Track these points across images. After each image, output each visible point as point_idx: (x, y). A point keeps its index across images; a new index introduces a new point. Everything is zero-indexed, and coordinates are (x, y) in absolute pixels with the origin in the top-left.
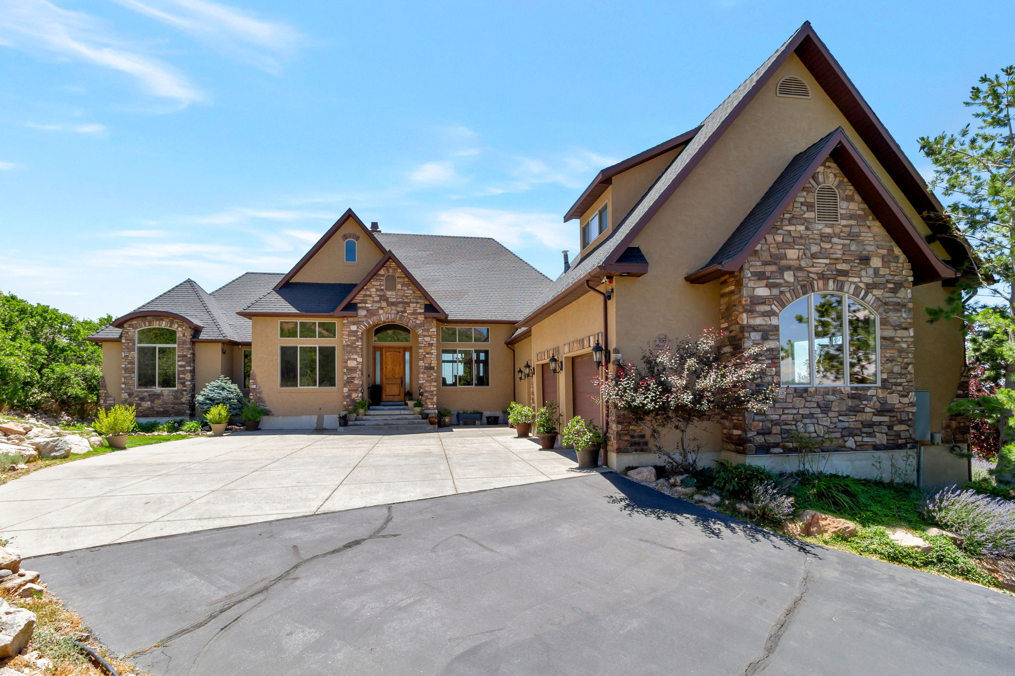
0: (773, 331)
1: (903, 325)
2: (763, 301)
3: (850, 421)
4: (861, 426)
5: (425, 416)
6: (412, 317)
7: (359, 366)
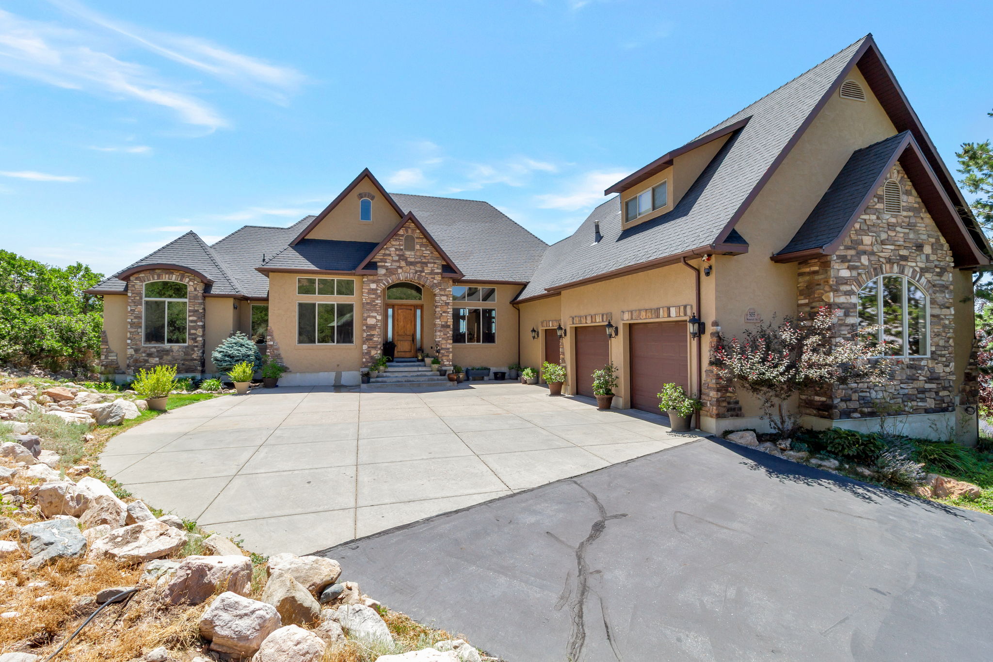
0: (852, 308)
1: (947, 305)
2: (845, 281)
3: (909, 389)
4: (916, 392)
5: (443, 373)
6: (430, 277)
7: (378, 323)
